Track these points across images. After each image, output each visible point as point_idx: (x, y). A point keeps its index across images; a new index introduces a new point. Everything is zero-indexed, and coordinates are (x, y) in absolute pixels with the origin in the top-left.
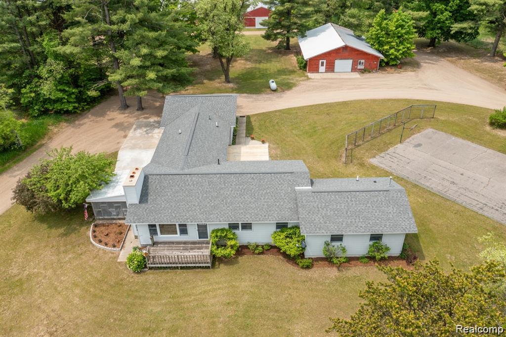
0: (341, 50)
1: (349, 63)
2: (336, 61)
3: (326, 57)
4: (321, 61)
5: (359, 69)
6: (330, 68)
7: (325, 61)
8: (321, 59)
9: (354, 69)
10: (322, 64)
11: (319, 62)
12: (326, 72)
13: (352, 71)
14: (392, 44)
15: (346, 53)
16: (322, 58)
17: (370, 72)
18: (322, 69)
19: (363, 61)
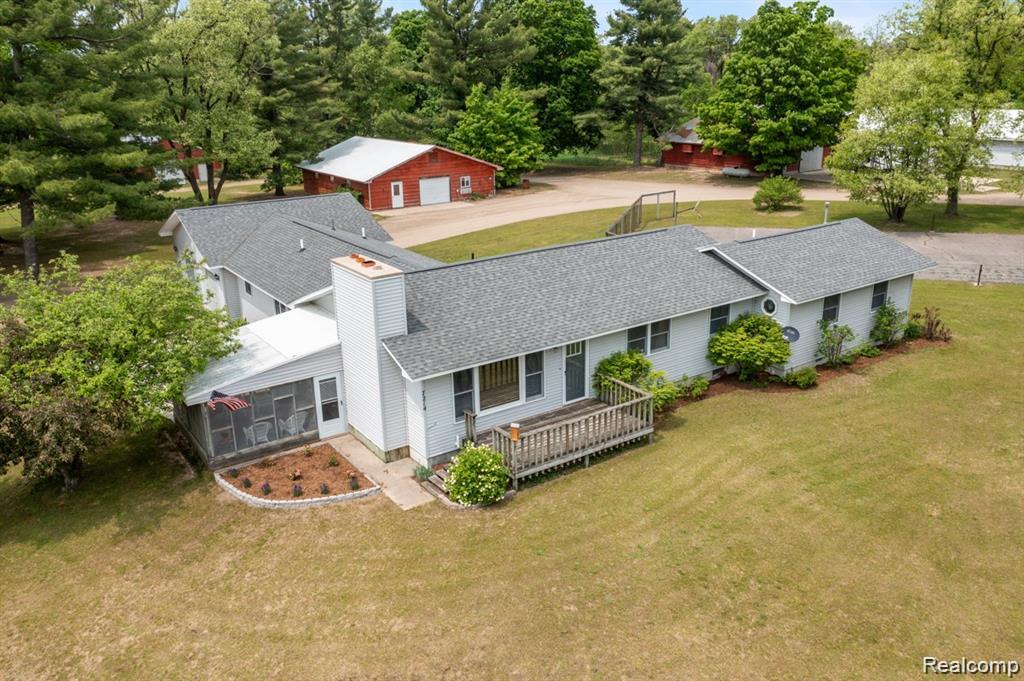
0: (427, 158)
1: (444, 183)
2: (421, 181)
3: (402, 174)
4: (393, 184)
5: (464, 195)
6: (413, 198)
7: (400, 184)
8: (393, 181)
9: (455, 196)
10: (397, 193)
11: (390, 187)
12: (405, 207)
13: (451, 201)
14: (508, 143)
15: (437, 166)
16: (394, 178)
17: (483, 198)
18: (398, 200)
19: (467, 178)
